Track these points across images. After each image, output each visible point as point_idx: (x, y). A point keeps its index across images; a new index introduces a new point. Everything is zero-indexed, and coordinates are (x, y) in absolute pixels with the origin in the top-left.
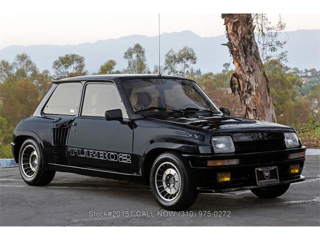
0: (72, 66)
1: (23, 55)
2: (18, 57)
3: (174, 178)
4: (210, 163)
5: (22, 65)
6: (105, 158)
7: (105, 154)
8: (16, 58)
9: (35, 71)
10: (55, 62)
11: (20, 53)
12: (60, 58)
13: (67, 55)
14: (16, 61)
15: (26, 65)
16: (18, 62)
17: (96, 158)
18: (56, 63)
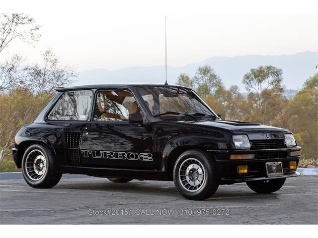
0: (267, 80)
1: (206, 68)
2: (200, 69)
3: (197, 172)
4: (233, 157)
5: (205, 80)
6: (124, 157)
7: (124, 154)
8: (197, 71)
9: (220, 87)
10: (246, 75)
11: (203, 66)
12: (252, 70)
13: (261, 68)
14: (197, 75)
15: (209, 79)
16: (200, 76)
17: (114, 158)
18: (247, 77)
